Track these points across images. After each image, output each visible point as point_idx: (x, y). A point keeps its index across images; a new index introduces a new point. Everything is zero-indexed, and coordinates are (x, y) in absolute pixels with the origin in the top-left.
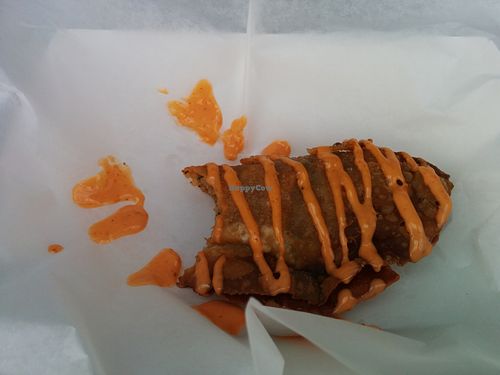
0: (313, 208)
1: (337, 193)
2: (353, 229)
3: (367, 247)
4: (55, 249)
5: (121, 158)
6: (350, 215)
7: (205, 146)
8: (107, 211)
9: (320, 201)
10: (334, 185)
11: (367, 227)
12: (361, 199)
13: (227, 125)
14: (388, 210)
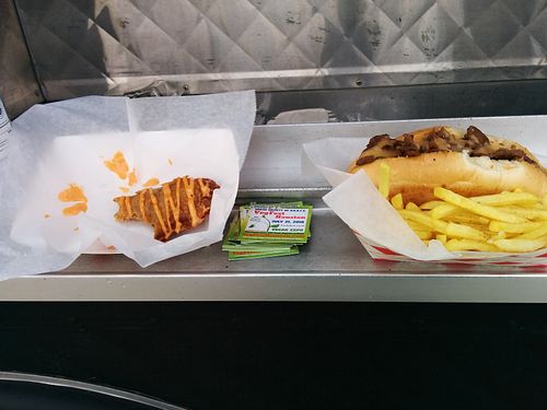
0: (158, 212)
1: (166, 204)
2: (172, 217)
3: (178, 224)
4: (47, 216)
5: (79, 184)
6: (171, 212)
7: (121, 180)
8: (72, 204)
9: (160, 208)
10: (166, 200)
11: (176, 217)
12: (176, 205)
13: (131, 170)
14: (185, 208)
